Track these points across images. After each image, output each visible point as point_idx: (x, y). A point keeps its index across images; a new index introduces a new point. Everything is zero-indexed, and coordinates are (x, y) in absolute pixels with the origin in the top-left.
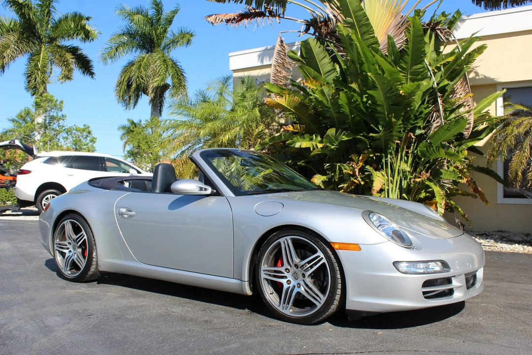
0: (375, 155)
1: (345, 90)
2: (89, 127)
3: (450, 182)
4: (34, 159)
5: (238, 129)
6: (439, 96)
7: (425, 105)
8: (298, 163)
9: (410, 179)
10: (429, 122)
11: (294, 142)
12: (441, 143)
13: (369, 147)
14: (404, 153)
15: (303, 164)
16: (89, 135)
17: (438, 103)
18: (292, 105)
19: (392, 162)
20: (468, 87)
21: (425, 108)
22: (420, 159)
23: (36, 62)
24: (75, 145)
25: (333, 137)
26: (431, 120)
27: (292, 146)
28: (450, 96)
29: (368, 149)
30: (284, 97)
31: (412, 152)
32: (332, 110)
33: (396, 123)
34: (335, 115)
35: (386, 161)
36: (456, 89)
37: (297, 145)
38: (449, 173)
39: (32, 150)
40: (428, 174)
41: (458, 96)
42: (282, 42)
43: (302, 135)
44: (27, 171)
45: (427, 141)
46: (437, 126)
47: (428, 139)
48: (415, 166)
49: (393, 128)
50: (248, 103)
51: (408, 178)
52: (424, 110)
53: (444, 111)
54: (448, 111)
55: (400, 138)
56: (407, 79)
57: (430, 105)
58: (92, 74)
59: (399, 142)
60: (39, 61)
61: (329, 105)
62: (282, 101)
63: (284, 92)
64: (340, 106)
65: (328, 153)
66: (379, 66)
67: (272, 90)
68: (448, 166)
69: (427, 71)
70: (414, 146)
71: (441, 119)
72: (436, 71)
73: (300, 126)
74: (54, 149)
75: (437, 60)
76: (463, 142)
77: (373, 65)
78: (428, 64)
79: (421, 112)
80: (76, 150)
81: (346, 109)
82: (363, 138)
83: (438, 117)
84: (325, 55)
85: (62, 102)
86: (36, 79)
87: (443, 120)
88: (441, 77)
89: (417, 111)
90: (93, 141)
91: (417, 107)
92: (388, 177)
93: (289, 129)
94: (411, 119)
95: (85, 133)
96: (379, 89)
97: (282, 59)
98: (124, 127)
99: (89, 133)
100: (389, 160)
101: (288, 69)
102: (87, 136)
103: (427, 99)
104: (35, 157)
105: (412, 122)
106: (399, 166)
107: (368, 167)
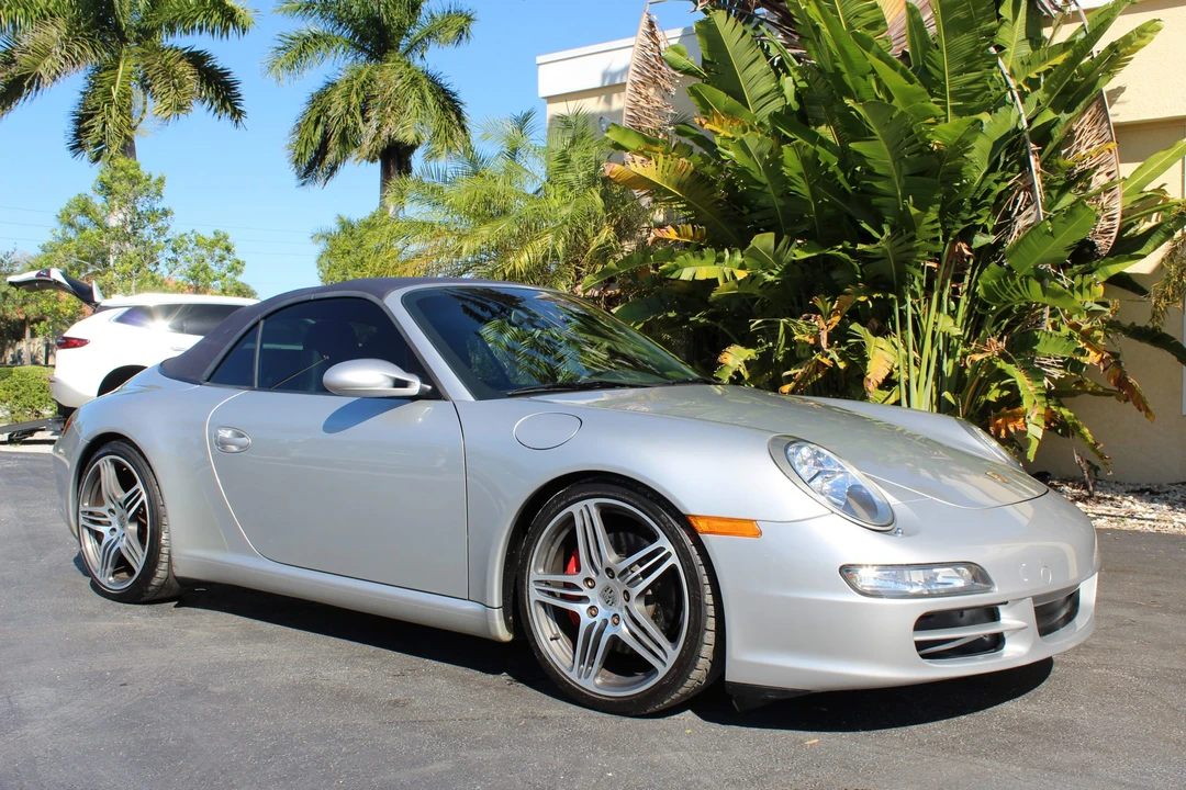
0: (871, 298)
1: (799, 140)
2: (225, 238)
3: (1058, 363)
4: (94, 312)
5: (550, 237)
6: (1034, 152)
7: (996, 176)
8: (691, 319)
9: (964, 355)
10: (1007, 215)
11: (677, 268)
12: (1036, 267)
13: (859, 276)
14: (947, 291)
15: (702, 321)
16: (227, 256)
17: (1031, 170)
18: (674, 178)
19: (918, 316)
20: (1109, 128)
21: (997, 182)
22: (985, 306)
23: (108, 86)
24: (195, 278)
25: (769, 253)
26: (1013, 211)
27: (673, 276)
28: (1063, 152)
29: (855, 282)
30: (653, 162)
31: (968, 290)
32: (769, 189)
33: (919, 219)
34: (778, 203)
35: (901, 312)
36: (1077, 134)
37: (686, 275)
38: (1053, 339)
39: (90, 291)
40: (1002, 345)
41: (1083, 151)
42: (651, 24)
43: (696, 249)
44: (79, 340)
45: (1000, 264)
46: (1028, 226)
47: (1004, 258)
48: (975, 324)
49: (915, 230)
50: (577, 174)
51: (959, 353)
52: (994, 186)
53: (1044, 189)
54: (1054, 188)
55: (937, 257)
56: (945, 109)
57: (1010, 175)
58: (237, 114)
59: (934, 265)
60: (114, 83)
61: (764, 179)
62: (651, 171)
63: (655, 148)
64: (787, 181)
65: (757, 292)
66: (878, 81)
67: (625, 143)
68: (1054, 325)
69: (1003, 91)
70: (972, 276)
71: (1037, 207)
72: (1026, 89)
73: (694, 229)
74: (146, 289)
75: (1029, 64)
76: (1094, 264)
77: (865, 78)
78: (1006, 71)
79: (989, 191)
80: (197, 290)
81: (803, 188)
82: (846, 256)
83: (1030, 202)
84: (755, 55)
85: (161, 181)
86: (105, 123)
87: (1041, 211)
88: (1038, 104)
89: (979, 188)
90: (236, 268)
91: (979, 178)
92: (907, 351)
93: (667, 236)
94: (963, 208)
95: (218, 252)
96: (879, 137)
97: (653, 67)
98: (326, 237)
99: (228, 249)
100: (910, 309)
101: (666, 90)
102: (222, 259)
103: (1002, 159)
104: (97, 308)
105: (965, 216)
106: (935, 323)
107: (855, 327)
